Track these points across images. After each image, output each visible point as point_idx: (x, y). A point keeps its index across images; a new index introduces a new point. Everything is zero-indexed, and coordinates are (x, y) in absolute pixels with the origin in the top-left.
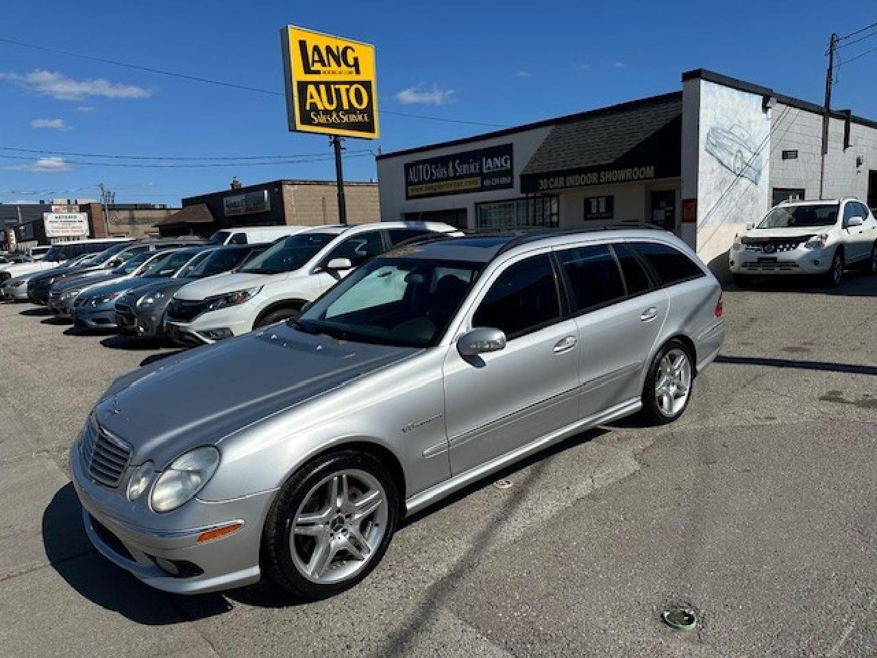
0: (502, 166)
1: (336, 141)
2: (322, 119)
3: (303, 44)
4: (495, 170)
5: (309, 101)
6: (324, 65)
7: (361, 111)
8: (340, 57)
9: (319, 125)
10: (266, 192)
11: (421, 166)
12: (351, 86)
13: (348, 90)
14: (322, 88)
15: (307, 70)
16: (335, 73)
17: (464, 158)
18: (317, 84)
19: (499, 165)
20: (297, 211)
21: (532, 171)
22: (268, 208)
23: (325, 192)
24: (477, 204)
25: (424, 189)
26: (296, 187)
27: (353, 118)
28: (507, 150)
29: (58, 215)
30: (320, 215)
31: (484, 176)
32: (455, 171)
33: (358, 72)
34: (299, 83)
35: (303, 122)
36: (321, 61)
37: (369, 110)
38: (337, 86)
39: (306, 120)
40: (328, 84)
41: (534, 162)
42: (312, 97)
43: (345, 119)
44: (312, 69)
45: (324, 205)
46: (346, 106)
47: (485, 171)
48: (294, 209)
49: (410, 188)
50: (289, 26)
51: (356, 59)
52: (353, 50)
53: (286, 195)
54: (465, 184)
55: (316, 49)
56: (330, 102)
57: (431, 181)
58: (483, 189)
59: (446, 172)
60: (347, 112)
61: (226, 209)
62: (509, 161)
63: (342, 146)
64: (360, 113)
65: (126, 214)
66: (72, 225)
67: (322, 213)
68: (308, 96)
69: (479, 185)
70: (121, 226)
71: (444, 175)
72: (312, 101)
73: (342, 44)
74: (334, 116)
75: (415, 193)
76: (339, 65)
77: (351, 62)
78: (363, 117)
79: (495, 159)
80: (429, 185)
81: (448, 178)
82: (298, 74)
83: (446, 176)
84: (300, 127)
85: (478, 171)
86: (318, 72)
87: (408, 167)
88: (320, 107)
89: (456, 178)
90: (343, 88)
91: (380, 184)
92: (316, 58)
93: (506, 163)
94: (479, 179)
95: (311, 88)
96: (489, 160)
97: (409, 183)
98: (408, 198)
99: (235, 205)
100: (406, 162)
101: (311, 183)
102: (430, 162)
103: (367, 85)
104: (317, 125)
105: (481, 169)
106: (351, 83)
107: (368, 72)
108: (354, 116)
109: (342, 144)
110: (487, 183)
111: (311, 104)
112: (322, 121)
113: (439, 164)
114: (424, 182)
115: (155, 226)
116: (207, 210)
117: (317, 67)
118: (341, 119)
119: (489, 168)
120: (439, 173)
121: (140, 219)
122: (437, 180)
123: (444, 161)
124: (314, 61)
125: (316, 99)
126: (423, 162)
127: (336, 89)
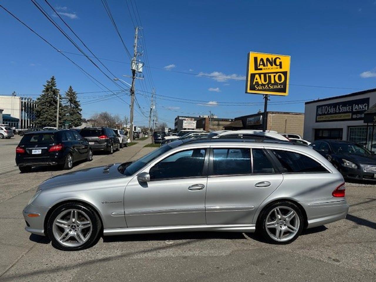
0: (363, 108)
1: (266, 97)
2: (260, 88)
3: (256, 59)
4: (359, 110)
5: (255, 81)
6: (264, 66)
7: (280, 84)
8: (273, 62)
9: (258, 90)
10: (261, 116)
11: (324, 107)
12: (276, 74)
13: (275, 76)
14: (262, 76)
15: (256, 68)
16: (270, 69)
17: (344, 104)
18: (260, 74)
19: (361, 108)
20: (273, 125)
21: (371, 111)
22: (261, 123)
23: (287, 117)
24: (349, 127)
25: (324, 118)
26: (274, 115)
27: (275, 87)
28: (367, 101)
29: (187, 121)
30: (283, 127)
31: (353, 113)
32: (339, 110)
33: (281, 67)
34: (251, 74)
35: (251, 89)
36: (264, 65)
37: (285, 83)
38: (269, 75)
39: (252, 88)
40: (265, 74)
41: (374, 107)
42: (257, 79)
43: (272, 87)
44: (259, 68)
45: (286, 123)
46: (273, 82)
47: (354, 110)
48: (271, 124)
49: (318, 117)
50: (250, 52)
51: (281, 63)
52: (280, 59)
53: (268, 118)
54: (343, 116)
55: (262, 60)
56: (265, 81)
57: (328, 114)
58: (352, 119)
59: (335, 110)
60: (273, 85)
61: (247, 123)
62: (367, 107)
63: (268, 99)
64: (279, 85)
65: (216, 122)
66: (191, 125)
67: (285, 126)
68: (255, 79)
69: (350, 117)
70: (215, 126)
71: (334, 111)
72: (257, 81)
73: (274, 57)
74: (266, 86)
75: (320, 120)
76: (272, 65)
77: (278, 63)
78: (281, 87)
79: (360, 105)
80: (327, 116)
81: (336, 113)
82: (252, 70)
83: (335, 112)
84: (249, 91)
85: (350, 110)
86: (261, 69)
87: (318, 107)
88: (260, 83)
89: (339, 113)
90: (272, 75)
91: (305, 114)
92: (261, 63)
93: (365, 107)
94: (351, 114)
95: (257, 76)
96: (357, 106)
97: (317, 115)
98: (317, 121)
99: (250, 121)
100: (318, 105)
101: (281, 113)
102: (328, 105)
103: (285, 73)
104: (257, 90)
105: (352, 109)
106: (277, 73)
107: (286, 67)
108: (276, 86)
109: (268, 98)
110: (354, 116)
111: (256, 82)
112: (260, 89)
113: (332, 106)
114: (324, 114)
115: (223, 127)
116: (241, 123)
117: (261, 67)
118: (269, 87)
119: (356, 109)
120: (332, 110)
121: (221, 124)
122: (331, 114)
123: (335, 105)
124: (260, 65)
125: (259, 80)
126: (325, 105)
127: (269, 76)
